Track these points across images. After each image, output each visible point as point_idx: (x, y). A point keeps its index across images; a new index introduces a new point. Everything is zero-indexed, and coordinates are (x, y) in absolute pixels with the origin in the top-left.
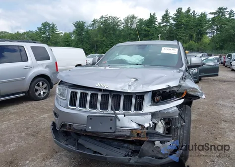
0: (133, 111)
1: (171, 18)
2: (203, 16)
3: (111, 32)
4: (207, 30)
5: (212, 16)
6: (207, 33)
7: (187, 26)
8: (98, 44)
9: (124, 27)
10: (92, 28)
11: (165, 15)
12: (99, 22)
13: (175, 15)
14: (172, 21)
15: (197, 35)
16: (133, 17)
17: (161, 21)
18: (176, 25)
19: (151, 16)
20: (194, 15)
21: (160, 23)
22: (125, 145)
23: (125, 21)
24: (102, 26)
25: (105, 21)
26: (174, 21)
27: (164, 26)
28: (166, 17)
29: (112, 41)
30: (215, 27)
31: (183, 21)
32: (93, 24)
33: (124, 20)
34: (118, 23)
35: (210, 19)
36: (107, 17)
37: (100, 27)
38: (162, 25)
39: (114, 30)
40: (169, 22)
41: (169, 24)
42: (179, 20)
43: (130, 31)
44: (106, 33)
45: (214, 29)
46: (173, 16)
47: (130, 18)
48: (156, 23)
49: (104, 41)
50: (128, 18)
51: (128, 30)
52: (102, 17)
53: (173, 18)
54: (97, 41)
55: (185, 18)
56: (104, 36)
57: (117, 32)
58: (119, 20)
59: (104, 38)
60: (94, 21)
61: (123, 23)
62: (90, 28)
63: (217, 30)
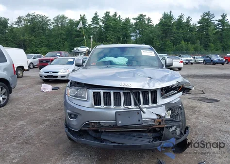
0: (150, 105)
1: (100, 21)
2: (128, 20)
3: (41, 31)
4: (131, 33)
5: (135, 21)
6: (131, 36)
7: (115, 29)
8: (26, 43)
9: (54, 27)
10: (17, 26)
11: (94, 17)
12: (25, 20)
13: (104, 18)
14: (101, 23)
15: (124, 38)
16: (63, 17)
17: (91, 23)
18: (105, 28)
19: (81, 17)
20: (120, 19)
21: (90, 25)
22: (144, 134)
23: (55, 21)
24: (29, 24)
25: (32, 19)
26: (103, 23)
27: (93, 27)
28: (95, 19)
29: (42, 40)
30: (138, 31)
31: (111, 24)
32: (18, 22)
33: (53, 19)
34: (47, 22)
35: (133, 24)
36: (34, 15)
37: (26, 26)
38: (92, 27)
39: (43, 29)
40: (99, 24)
41: (98, 26)
42: (108, 22)
43: (61, 31)
44: (34, 32)
45: (137, 33)
46: (102, 19)
47: (60, 18)
48: (87, 25)
49: (32, 40)
50: (58, 17)
51: (59, 30)
52: (28, 15)
53: (102, 20)
54: (25, 41)
55: (113, 22)
56: (32, 35)
57: (47, 31)
58: (48, 19)
59: (33, 37)
60: (19, 18)
61: (53, 23)
62: (15, 26)
63: (140, 33)
